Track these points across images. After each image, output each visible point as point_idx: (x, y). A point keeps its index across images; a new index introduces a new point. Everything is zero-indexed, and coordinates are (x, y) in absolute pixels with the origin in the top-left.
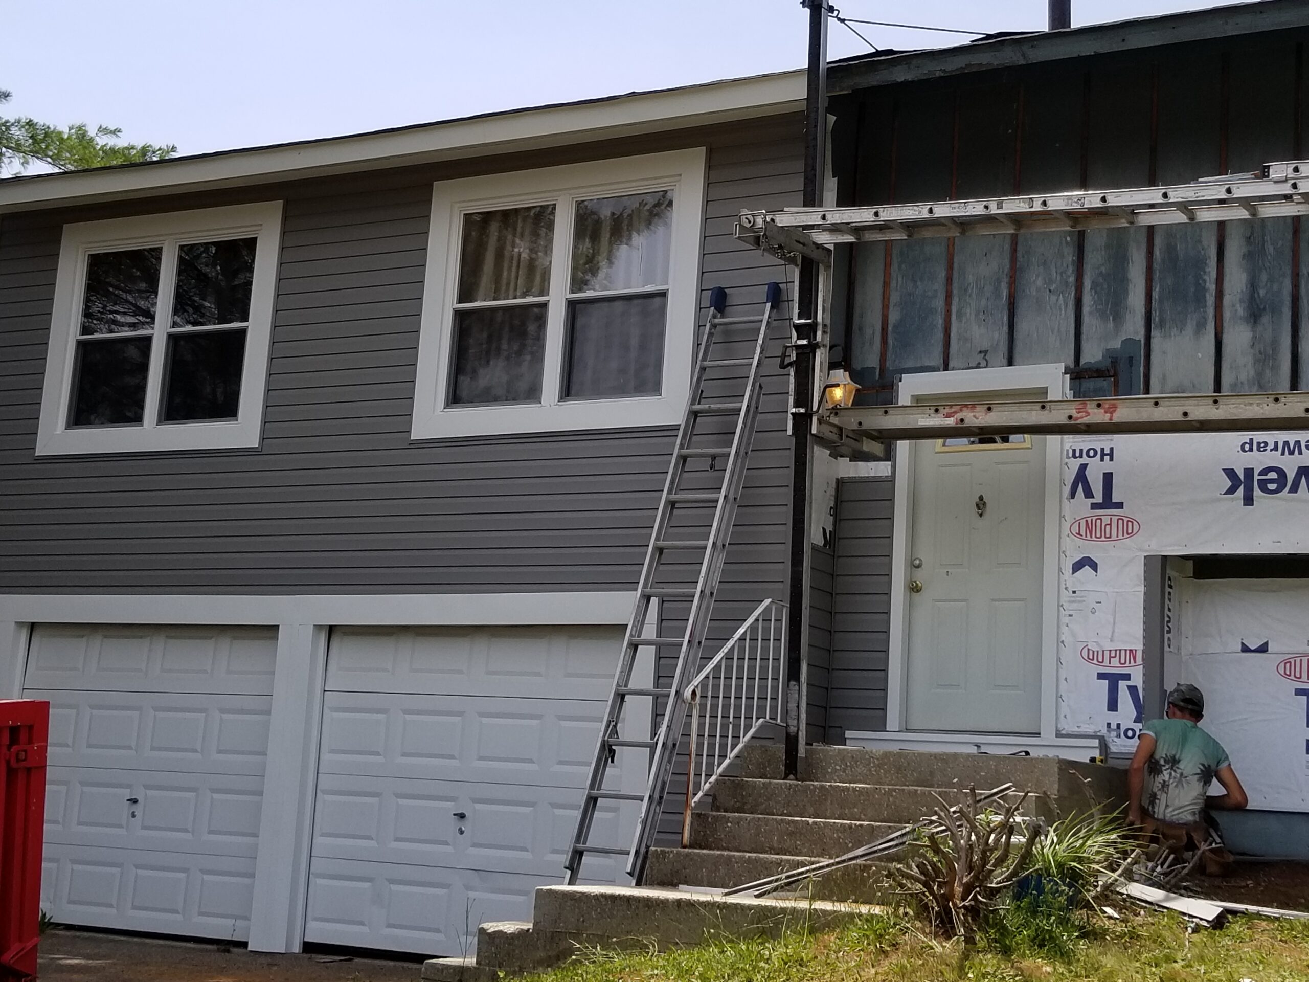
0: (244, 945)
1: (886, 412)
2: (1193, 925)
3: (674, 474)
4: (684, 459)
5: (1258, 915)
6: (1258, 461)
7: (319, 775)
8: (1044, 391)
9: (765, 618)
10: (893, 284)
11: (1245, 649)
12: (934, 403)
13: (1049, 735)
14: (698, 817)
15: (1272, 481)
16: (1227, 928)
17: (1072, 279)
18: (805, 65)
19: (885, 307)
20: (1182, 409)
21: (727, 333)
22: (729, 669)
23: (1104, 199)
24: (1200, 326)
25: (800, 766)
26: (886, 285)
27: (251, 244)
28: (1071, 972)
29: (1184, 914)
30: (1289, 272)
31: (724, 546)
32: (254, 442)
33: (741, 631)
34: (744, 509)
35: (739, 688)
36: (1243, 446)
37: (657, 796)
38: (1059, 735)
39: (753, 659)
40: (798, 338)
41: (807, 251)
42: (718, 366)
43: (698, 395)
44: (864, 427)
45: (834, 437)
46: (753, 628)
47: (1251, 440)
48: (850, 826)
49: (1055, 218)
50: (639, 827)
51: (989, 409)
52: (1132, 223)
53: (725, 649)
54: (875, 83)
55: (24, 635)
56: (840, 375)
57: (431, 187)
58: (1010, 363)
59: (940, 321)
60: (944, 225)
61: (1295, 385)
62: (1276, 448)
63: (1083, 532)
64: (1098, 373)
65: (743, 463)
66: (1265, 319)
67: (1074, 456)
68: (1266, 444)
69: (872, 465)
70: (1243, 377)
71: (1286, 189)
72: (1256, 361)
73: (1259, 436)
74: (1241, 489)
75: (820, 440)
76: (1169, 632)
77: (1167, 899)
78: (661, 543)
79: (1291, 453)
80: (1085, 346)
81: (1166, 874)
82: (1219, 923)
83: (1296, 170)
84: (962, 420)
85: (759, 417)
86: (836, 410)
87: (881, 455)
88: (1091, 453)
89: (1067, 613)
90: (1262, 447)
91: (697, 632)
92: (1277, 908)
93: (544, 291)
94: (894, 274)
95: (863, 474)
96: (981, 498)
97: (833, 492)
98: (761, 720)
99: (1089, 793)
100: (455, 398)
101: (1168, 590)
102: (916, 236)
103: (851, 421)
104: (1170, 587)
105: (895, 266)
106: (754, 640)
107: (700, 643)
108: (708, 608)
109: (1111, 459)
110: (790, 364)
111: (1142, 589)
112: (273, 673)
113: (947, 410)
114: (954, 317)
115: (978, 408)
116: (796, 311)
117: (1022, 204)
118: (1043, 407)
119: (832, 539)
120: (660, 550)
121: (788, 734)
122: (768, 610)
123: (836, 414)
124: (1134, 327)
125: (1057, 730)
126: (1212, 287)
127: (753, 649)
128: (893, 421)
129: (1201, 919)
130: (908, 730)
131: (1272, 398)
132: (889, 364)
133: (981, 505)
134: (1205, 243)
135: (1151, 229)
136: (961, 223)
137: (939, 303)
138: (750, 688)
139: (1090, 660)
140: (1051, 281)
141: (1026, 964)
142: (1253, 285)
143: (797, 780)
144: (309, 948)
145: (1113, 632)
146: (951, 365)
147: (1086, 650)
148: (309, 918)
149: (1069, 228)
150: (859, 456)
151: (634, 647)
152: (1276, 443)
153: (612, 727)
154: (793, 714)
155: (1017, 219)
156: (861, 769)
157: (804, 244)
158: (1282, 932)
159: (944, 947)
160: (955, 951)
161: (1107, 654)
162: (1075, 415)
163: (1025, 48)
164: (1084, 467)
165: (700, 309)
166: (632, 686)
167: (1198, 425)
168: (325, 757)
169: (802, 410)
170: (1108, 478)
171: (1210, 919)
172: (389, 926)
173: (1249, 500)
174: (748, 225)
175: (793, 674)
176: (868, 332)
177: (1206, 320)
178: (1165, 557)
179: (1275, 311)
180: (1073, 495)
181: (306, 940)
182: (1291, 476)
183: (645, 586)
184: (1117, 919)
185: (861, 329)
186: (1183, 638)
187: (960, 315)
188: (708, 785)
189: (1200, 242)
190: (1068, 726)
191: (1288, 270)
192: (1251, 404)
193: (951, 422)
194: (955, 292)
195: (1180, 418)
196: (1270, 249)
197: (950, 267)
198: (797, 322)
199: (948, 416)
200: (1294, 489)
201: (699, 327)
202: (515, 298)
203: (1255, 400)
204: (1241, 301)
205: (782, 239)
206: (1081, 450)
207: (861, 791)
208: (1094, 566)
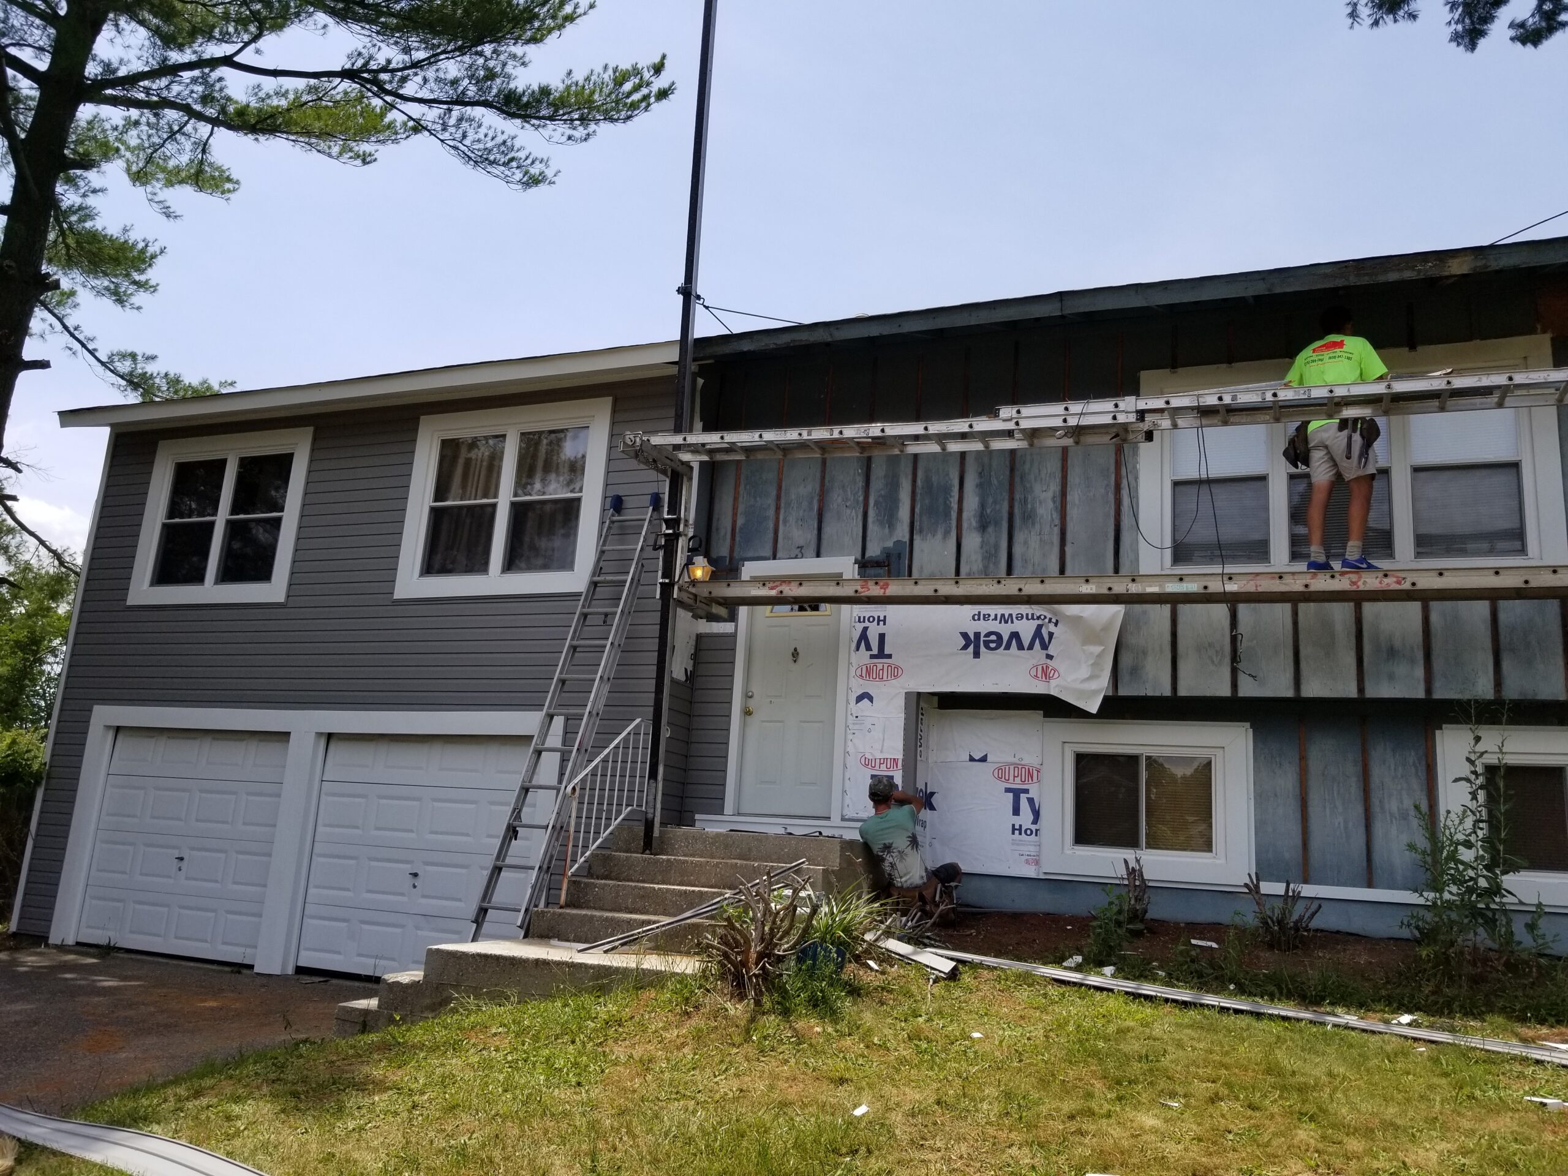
0: (251, 967)
1: (729, 585)
2: (933, 977)
3: (577, 626)
4: (585, 616)
5: (981, 965)
6: (984, 627)
7: (316, 844)
8: (841, 575)
9: (636, 732)
10: (741, 499)
11: (972, 759)
12: (763, 581)
13: (836, 820)
14: (573, 884)
15: (992, 641)
16: (959, 980)
17: (861, 499)
18: (678, 338)
19: (735, 515)
20: (932, 588)
21: (621, 528)
22: (605, 769)
23: (883, 431)
24: (947, 533)
25: (655, 844)
26: (736, 499)
27: (290, 457)
28: (837, 1031)
29: (927, 966)
30: (1007, 497)
31: (609, 679)
32: (281, 598)
33: (616, 742)
34: (625, 654)
35: (612, 783)
36: (973, 617)
37: (545, 866)
38: (843, 819)
39: (624, 762)
40: (667, 529)
41: (673, 464)
42: (613, 550)
43: (598, 570)
44: (713, 595)
45: (691, 602)
46: (626, 740)
47: (979, 613)
48: (685, 892)
49: (849, 447)
50: (529, 891)
51: (801, 584)
52: (902, 451)
53: (602, 756)
54: (728, 352)
55: (110, 735)
56: (700, 560)
57: (419, 418)
58: (818, 555)
59: (771, 525)
60: (772, 449)
61: (1009, 571)
62: (996, 619)
63: (864, 675)
64: (877, 564)
65: (627, 620)
66: (990, 529)
67: (859, 621)
68: (989, 615)
69: (722, 624)
70: (975, 568)
71: (1011, 426)
72: (984, 558)
73: (985, 609)
74: (972, 647)
75: (680, 603)
76: (920, 746)
77: (915, 953)
78: (564, 676)
79: (1006, 622)
80: (869, 545)
81: (914, 928)
82: (953, 975)
83: (1018, 412)
84: (781, 592)
85: (640, 588)
86: (694, 582)
87: (726, 616)
88: (871, 619)
89: (852, 731)
90: (986, 617)
91: (586, 740)
92: (995, 957)
93: (496, 496)
94: (741, 492)
95: (715, 631)
96: (795, 649)
97: (694, 643)
98: (629, 808)
99: (860, 870)
100: (429, 568)
101: (920, 716)
102: (752, 458)
103: (703, 591)
104: (922, 714)
105: (742, 487)
106: (626, 748)
107: (586, 750)
108: (594, 724)
109: (884, 624)
110: (660, 547)
111: (903, 715)
112: (284, 767)
113: (772, 584)
114: (781, 522)
115: (793, 584)
116: (666, 509)
117: (825, 433)
118: (838, 584)
119: (691, 677)
120: (563, 682)
121: (646, 819)
122: (638, 726)
123: (694, 585)
124: (902, 532)
125: (842, 816)
126: (955, 506)
127: (625, 755)
128: (734, 591)
129: (940, 971)
130: (739, 814)
131: (995, 581)
132: (736, 555)
133: (795, 654)
134: (951, 476)
135: (916, 456)
136: (784, 449)
137: (771, 513)
138: (622, 783)
139: (866, 765)
140: (847, 500)
141: (800, 1025)
142: (983, 505)
143: (651, 854)
144: (300, 970)
145: (883, 746)
146: (778, 556)
147: (863, 759)
148: (301, 947)
149: (858, 454)
150: (712, 618)
151: (538, 753)
152: (996, 615)
153: (517, 813)
154: (651, 804)
155: (822, 445)
156: (699, 846)
157: (672, 460)
158: (1000, 982)
159: (736, 1009)
160: (747, 1012)
161: (878, 761)
162: (860, 589)
163: (832, 329)
164: (865, 629)
165: (604, 510)
166: (534, 782)
167: (943, 599)
168: (320, 829)
169: (667, 581)
170: (882, 637)
171: (947, 971)
172: (359, 955)
173: (977, 654)
174: (631, 443)
175: (653, 775)
176: (722, 532)
177: (950, 527)
178: (919, 694)
179: (997, 523)
180: (858, 648)
181: (299, 964)
182: (1005, 638)
183: (549, 707)
184: (877, 971)
185: (717, 529)
186: (930, 751)
187: (785, 522)
188: (583, 859)
189: (948, 475)
190: (849, 813)
191: (1006, 495)
192: (981, 585)
193: (773, 593)
194: (782, 505)
195: (932, 593)
196: (995, 482)
197: (780, 488)
198: (666, 516)
199: (772, 588)
200: (1008, 647)
201: (602, 523)
202: (475, 499)
203: (984, 582)
204: (975, 516)
205: (655, 454)
206: (864, 617)
207: (696, 864)
208: (871, 699)
